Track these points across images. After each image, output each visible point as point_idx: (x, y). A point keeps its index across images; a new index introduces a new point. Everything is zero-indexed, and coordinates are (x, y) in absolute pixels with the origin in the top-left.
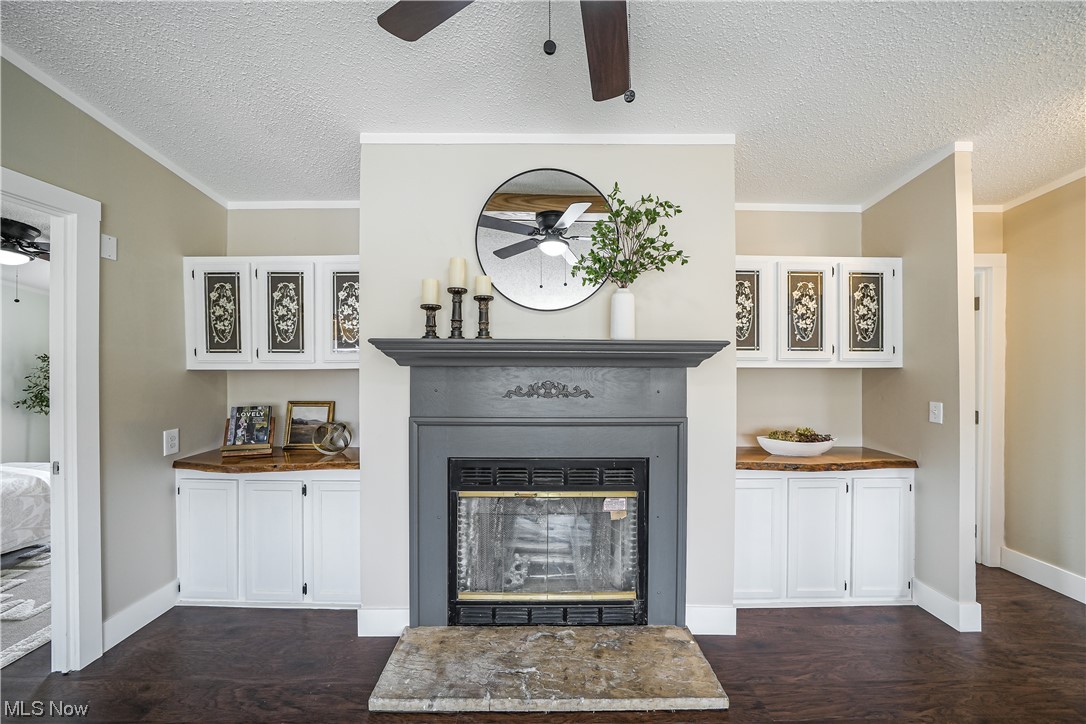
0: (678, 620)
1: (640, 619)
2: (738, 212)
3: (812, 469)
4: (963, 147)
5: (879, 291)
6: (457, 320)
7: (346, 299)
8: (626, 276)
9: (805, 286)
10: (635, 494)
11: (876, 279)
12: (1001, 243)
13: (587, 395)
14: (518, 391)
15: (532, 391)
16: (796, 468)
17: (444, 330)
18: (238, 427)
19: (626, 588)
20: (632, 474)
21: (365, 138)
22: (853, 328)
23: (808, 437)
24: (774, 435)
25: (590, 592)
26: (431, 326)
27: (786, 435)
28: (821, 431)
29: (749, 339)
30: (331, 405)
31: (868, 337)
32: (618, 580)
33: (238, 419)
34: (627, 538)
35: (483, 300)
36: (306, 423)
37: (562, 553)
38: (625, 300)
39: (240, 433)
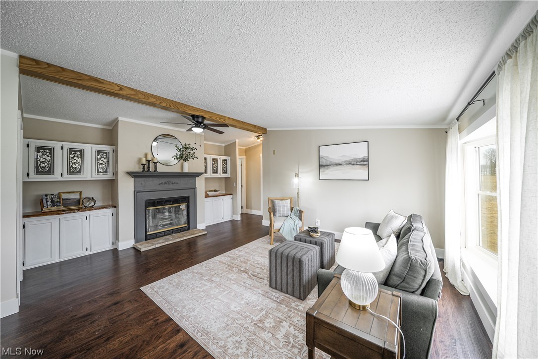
0: (195, 227)
1: (188, 229)
2: (205, 144)
3: (217, 196)
4: (237, 141)
5: (227, 162)
6: (149, 167)
7: (100, 158)
8: (186, 160)
9: (215, 161)
10: (186, 204)
11: (226, 160)
12: (244, 154)
13: (177, 183)
14: (162, 183)
15: (165, 183)
16: (214, 196)
17: (146, 169)
18: (47, 202)
19: (185, 224)
20: (186, 200)
21: (120, 119)
22: (223, 169)
23: (215, 191)
24: (210, 191)
25: (178, 226)
26: (144, 168)
27: (212, 191)
28: (218, 190)
29: (206, 172)
30: (81, 193)
31: (225, 172)
32: (183, 223)
33: (46, 199)
34: (185, 213)
35: (155, 163)
36: (70, 199)
37: (169, 221)
38: (186, 164)
39: (49, 203)
